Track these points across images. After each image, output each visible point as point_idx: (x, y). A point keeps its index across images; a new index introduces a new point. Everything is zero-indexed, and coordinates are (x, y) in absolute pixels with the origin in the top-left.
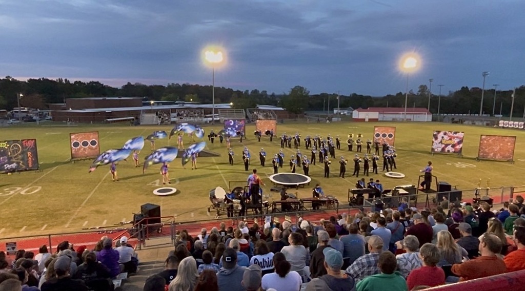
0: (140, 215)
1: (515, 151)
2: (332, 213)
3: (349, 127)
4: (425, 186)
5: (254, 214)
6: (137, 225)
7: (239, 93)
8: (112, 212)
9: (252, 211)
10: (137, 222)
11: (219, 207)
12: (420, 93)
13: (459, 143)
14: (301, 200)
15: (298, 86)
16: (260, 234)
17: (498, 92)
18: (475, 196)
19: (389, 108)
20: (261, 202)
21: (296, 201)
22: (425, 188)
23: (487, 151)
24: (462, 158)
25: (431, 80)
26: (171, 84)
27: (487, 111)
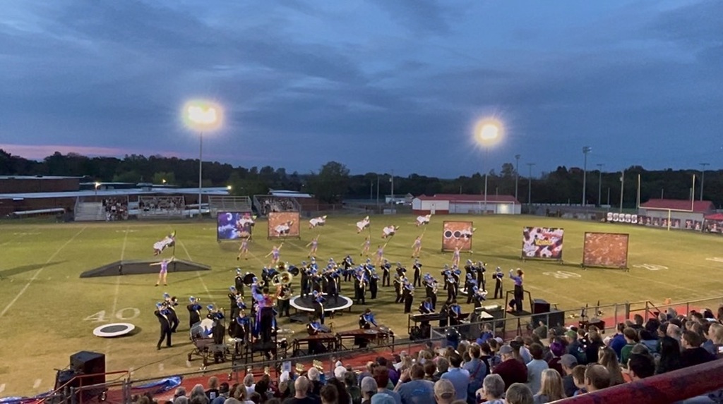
0: (69, 371)
1: (629, 254)
2: (385, 353)
3: (409, 223)
4: (515, 306)
5: (264, 360)
6: (62, 389)
7: (241, 171)
8: (16, 370)
9: (261, 355)
10: (62, 383)
11: (207, 352)
12: (503, 174)
13: (558, 244)
14: (337, 334)
15: (333, 162)
16: (273, 391)
17: (604, 174)
18: (581, 318)
19: (465, 195)
20: (276, 340)
21: (331, 336)
22: (515, 309)
23: (594, 255)
24: (563, 265)
25: (517, 157)
26: (129, 155)
27: (592, 199)
